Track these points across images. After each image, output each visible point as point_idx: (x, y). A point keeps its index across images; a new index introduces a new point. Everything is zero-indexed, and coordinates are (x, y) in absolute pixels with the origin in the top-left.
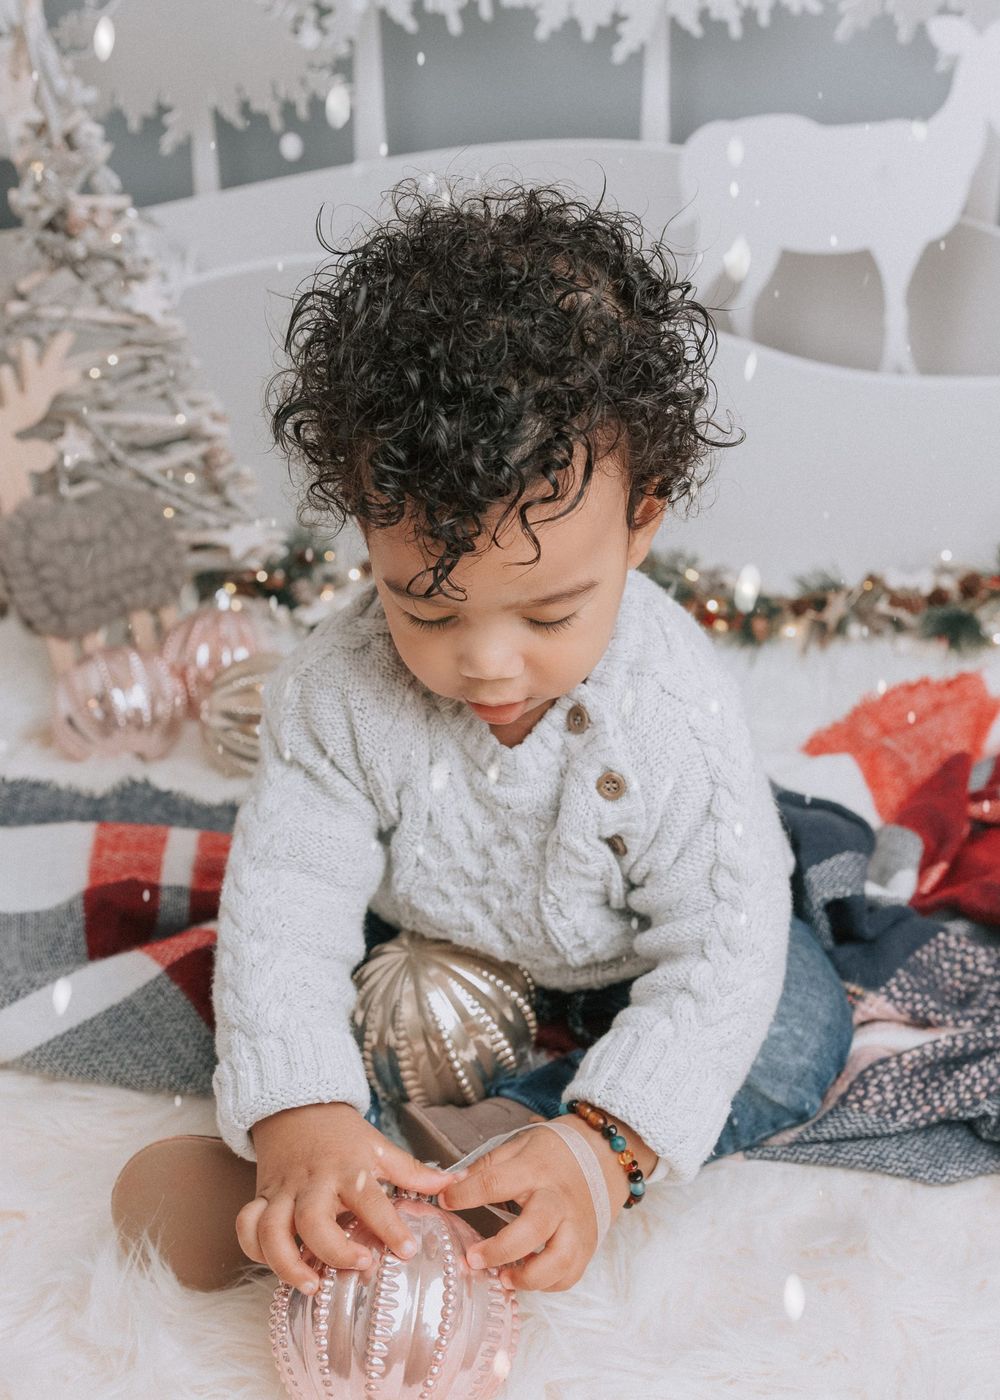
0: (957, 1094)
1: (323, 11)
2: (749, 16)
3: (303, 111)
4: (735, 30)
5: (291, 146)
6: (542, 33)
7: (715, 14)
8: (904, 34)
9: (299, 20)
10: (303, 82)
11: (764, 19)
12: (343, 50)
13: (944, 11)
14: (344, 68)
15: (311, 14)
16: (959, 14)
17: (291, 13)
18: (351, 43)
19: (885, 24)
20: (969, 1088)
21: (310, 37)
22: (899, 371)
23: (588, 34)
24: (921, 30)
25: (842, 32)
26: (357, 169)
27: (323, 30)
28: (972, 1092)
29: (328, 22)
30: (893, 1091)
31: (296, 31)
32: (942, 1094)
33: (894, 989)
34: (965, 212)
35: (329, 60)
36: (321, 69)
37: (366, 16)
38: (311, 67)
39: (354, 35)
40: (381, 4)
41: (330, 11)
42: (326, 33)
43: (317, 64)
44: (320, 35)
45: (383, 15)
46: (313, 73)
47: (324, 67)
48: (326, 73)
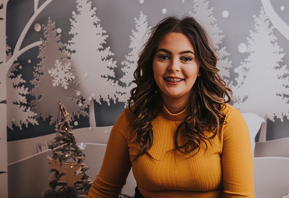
1: (83, 100)
3: (78, 117)
5: (76, 123)
9: (78, 101)
10: (79, 112)
12: (87, 107)
14: (87, 110)
15: (81, 101)
17: (77, 100)
21: (80, 104)
26: (90, 128)
27: (82, 103)
29: (83, 102)
31: (78, 104)
35: (84, 109)
36: (82, 110)
37: (91, 101)
38: (81, 110)
39: (89, 104)
40: (94, 99)
41: (84, 100)
42: (83, 104)
43: (82, 109)
44: (82, 104)
45: (95, 101)
46: (81, 111)
47: (83, 110)
48: (83, 111)
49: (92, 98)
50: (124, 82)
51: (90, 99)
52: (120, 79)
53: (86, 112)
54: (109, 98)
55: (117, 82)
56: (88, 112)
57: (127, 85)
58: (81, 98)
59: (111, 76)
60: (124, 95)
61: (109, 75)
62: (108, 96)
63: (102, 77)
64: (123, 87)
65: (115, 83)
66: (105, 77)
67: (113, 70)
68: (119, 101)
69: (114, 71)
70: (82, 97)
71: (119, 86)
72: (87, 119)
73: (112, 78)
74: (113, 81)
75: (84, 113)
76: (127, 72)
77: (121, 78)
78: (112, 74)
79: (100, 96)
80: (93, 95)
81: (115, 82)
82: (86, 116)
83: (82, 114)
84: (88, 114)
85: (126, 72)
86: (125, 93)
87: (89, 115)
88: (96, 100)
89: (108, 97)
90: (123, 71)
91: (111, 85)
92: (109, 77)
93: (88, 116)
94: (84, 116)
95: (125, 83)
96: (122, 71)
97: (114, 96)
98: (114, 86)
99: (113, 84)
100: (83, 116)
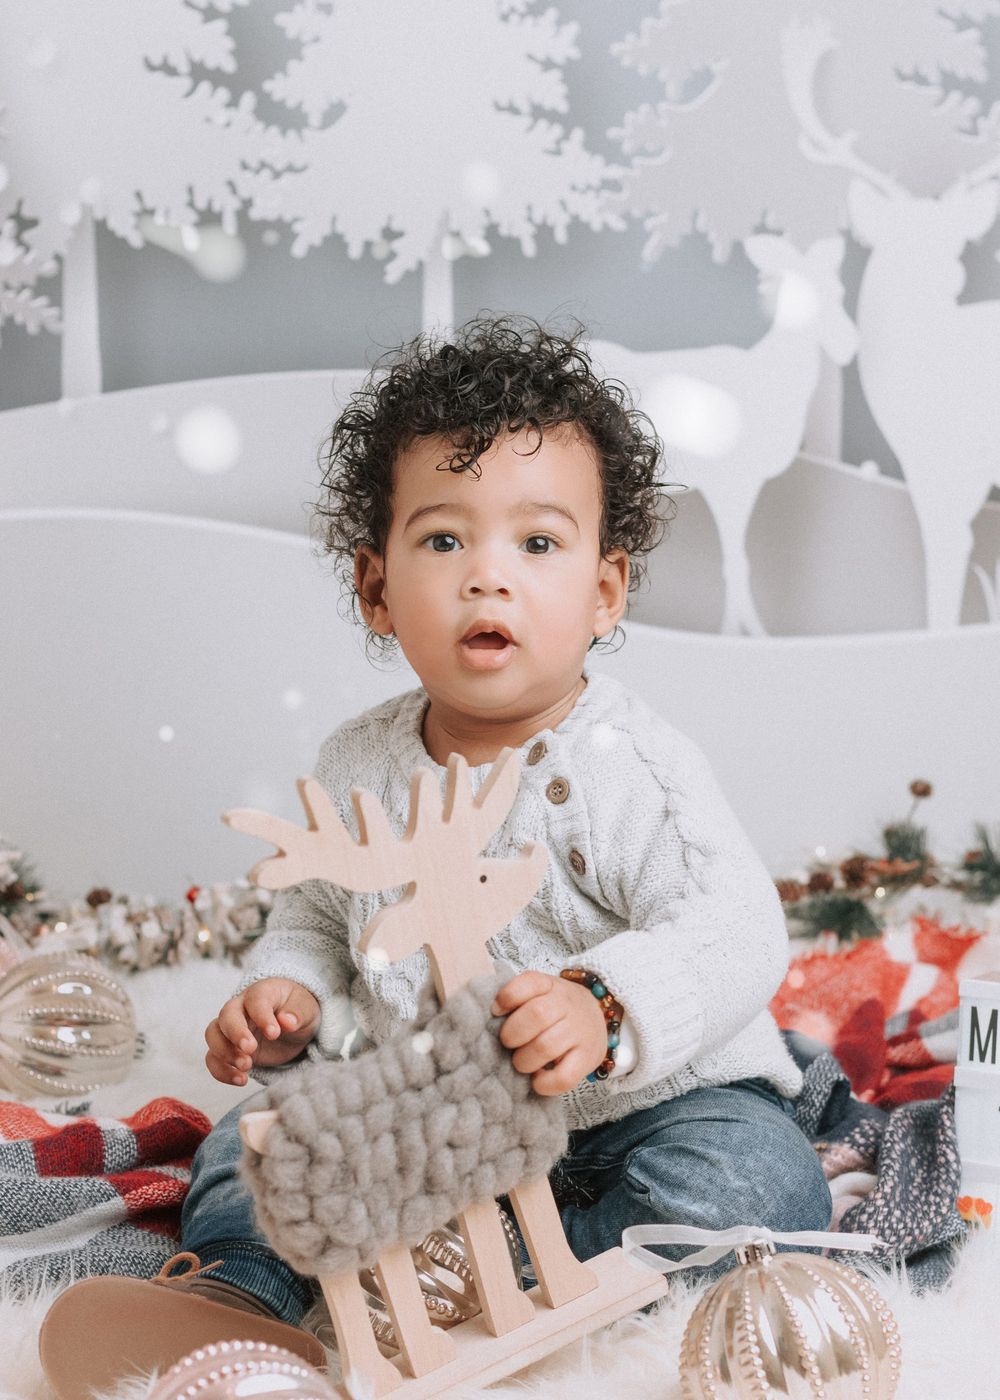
0: (930, 1220)
1: (24, 224)
2: (544, 232)
4: (529, 248)
6: (299, 249)
7: (504, 231)
8: (720, 254)
11: (561, 236)
12: (49, 267)
13: (761, 229)
14: (50, 288)
15: (9, 227)
16: (779, 233)
18: (58, 259)
19: (697, 242)
20: (937, 1213)
22: (745, 632)
23: (355, 251)
24: (738, 249)
25: (650, 252)
26: (64, 406)
27: (19, 240)
28: (941, 1214)
29: (28, 236)
30: (875, 1226)
32: (919, 1224)
33: (857, 1136)
34: (802, 447)
35: (32, 281)
36: (20, 290)
37: (78, 228)
38: (7, 287)
39: (63, 251)
40: (99, 215)
41: (33, 223)
42: (27, 249)
43: (15, 282)
44: (20, 251)
45: (101, 227)
46: (10, 294)
47: (24, 287)
48: (26, 294)
49: (87, 209)
50: (291, 103)
51: (71, 215)
52: (268, 86)
53: (43, 301)
54: (191, 204)
55: (248, 100)
56: (56, 300)
57: (315, 119)
58: (12, 208)
59: (211, 63)
60: (287, 178)
61: (197, 57)
62: (190, 191)
63: (151, 67)
64: (284, 132)
65: (232, 113)
66: (169, 70)
67: (220, 25)
68: (255, 214)
69: (229, 33)
70: (20, 204)
71: (259, 126)
72: (50, 344)
73: (217, 78)
74: (223, 94)
75: (32, 313)
76: (316, 40)
77: (270, 77)
78: (216, 48)
79: (139, 195)
80: (90, 190)
81: (234, 103)
82: (43, 329)
83: (19, 319)
84: (54, 312)
85: (305, 38)
86: (299, 164)
87: (60, 318)
88: (112, 224)
89: (185, 197)
90: (291, 33)
91: (208, 120)
92: (199, 72)
93: (53, 327)
94: (32, 328)
95: (299, 106)
96: (282, 30)
97: (226, 190)
98: (228, 125)
99: (221, 116)
100: (23, 327)
